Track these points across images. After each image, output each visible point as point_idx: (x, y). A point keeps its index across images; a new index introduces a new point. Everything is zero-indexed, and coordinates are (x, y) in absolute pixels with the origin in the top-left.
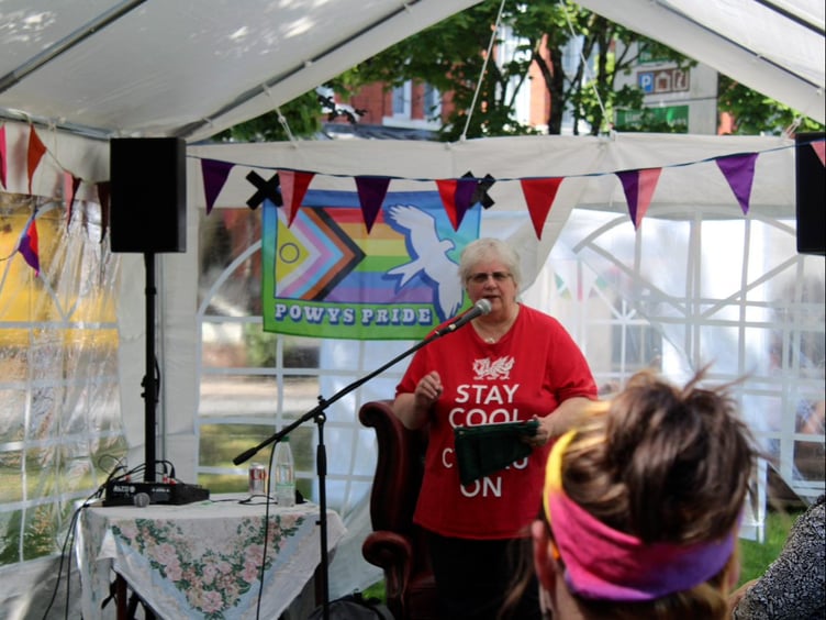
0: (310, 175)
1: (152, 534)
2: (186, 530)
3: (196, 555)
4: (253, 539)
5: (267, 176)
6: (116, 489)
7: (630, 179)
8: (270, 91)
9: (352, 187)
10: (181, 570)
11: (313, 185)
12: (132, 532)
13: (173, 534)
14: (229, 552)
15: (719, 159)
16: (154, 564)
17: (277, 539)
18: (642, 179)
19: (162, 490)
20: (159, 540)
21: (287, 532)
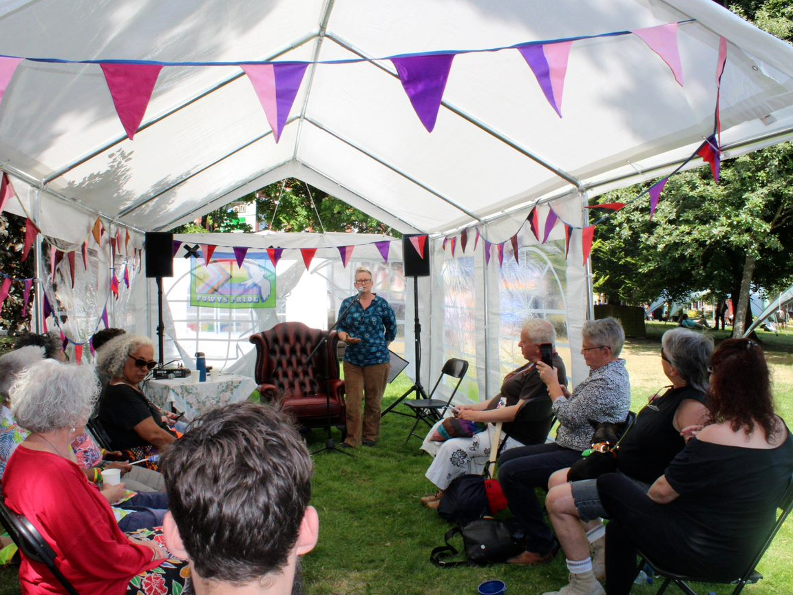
0: (215, 246)
1: (186, 391)
2: (199, 389)
3: (203, 398)
4: (223, 391)
5: (192, 246)
6: (158, 372)
7: (343, 250)
8: (193, 213)
9: (232, 251)
10: (197, 405)
11: (216, 250)
12: (179, 391)
13: (194, 391)
14: (215, 396)
15: (376, 243)
16: (188, 403)
17: (232, 390)
18: (347, 249)
19: (178, 372)
20: (189, 393)
21: (235, 387)
